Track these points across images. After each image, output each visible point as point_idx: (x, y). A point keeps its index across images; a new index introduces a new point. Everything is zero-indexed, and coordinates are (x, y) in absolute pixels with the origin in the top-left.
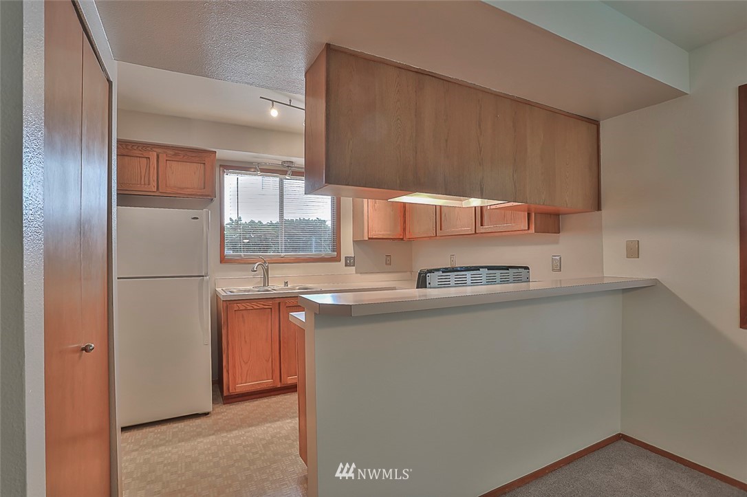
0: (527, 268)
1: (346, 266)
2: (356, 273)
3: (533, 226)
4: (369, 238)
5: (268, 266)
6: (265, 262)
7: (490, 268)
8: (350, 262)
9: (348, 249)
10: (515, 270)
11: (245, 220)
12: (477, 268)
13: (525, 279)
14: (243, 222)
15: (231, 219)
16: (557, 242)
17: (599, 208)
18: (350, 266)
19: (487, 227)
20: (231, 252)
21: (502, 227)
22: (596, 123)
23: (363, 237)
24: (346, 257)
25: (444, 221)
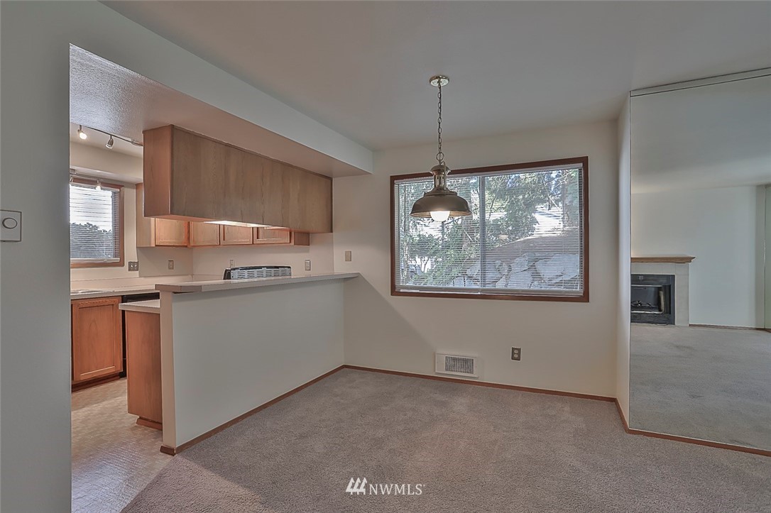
0: (289, 267)
2: (140, 277)
3: (293, 241)
4: (156, 246)
7: (267, 267)
8: (133, 267)
9: (131, 254)
10: (283, 269)
12: (261, 268)
13: (288, 274)
16: (308, 251)
17: (332, 232)
19: (261, 240)
21: (272, 240)
22: (331, 179)
23: (150, 244)
24: (130, 262)
25: (227, 233)
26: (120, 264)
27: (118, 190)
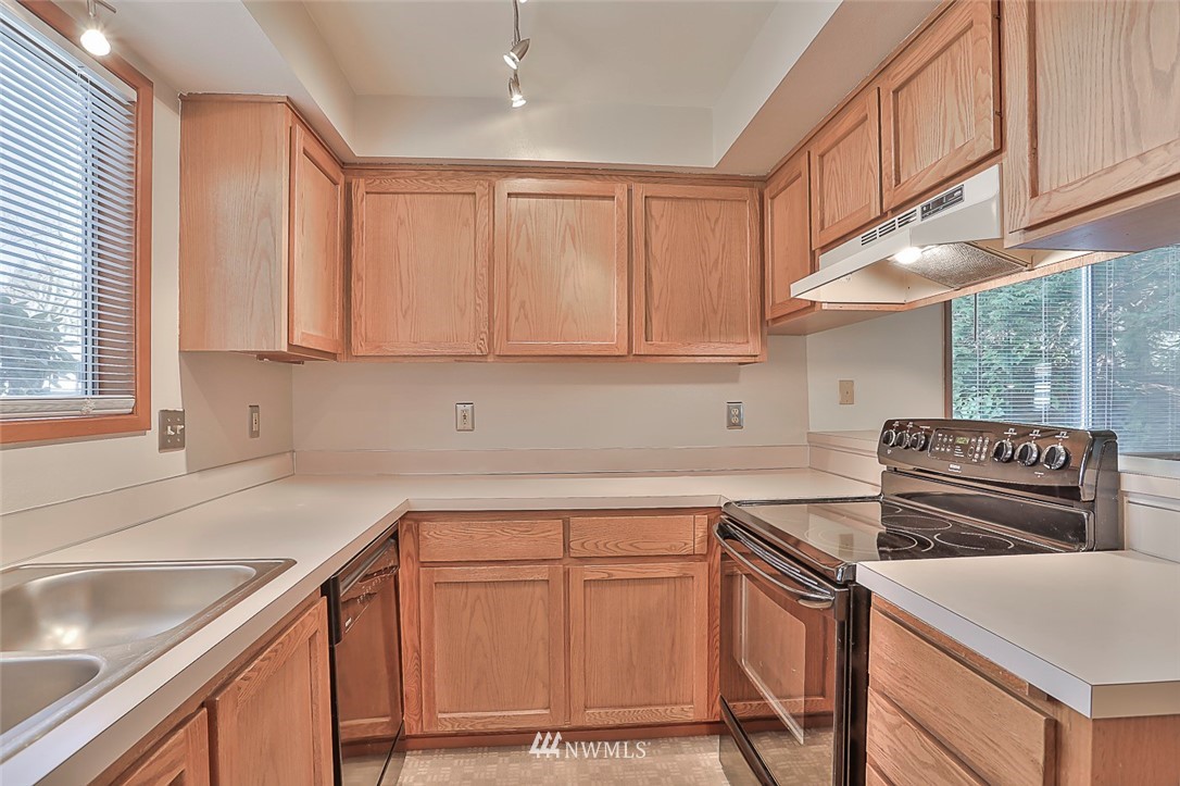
1: (163, 445)
2: (189, 471)
3: (764, 350)
4: (293, 348)
8: (174, 432)
16: (735, 380)
18: (174, 445)
24: (164, 413)
25: (517, 320)
26: (133, 423)
27: (133, 95)
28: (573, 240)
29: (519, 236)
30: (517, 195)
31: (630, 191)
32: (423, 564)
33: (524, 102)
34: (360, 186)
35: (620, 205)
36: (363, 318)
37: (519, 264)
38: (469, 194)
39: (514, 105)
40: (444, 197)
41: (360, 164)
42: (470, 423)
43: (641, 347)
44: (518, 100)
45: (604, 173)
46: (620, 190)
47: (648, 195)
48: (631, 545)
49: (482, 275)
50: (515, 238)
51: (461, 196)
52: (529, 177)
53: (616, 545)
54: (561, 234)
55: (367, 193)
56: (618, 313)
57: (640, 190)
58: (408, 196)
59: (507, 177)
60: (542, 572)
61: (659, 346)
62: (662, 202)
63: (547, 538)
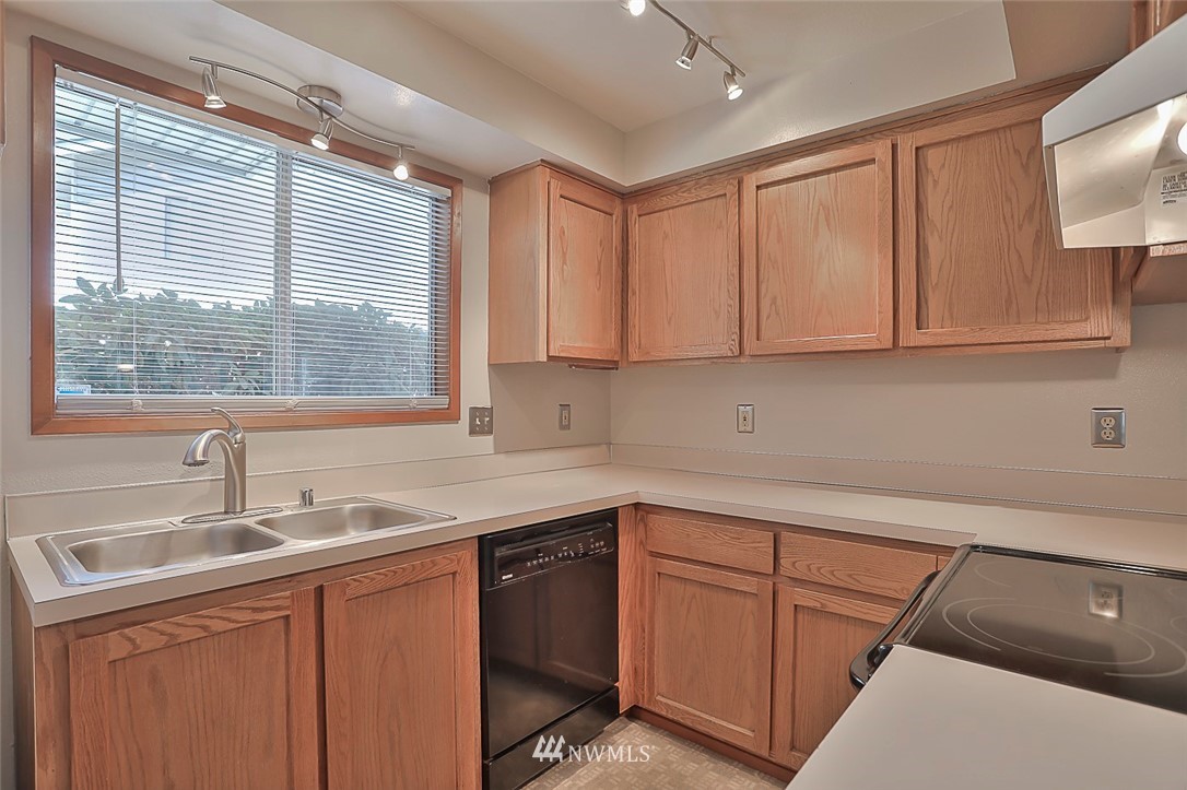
1: (473, 432)
2: (496, 452)
4: (550, 358)
5: (242, 442)
6: (232, 427)
8: (482, 422)
9: (476, 388)
11: (142, 286)
14: (131, 293)
15: (82, 283)
16: (1109, 374)
18: (482, 432)
20: (86, 391)
24: (473, 410)
25: (768, 317)
26: (449, 415)
27: (448, 192)
28: (827, 220)
29: (769, 228)
30: (767, 185)
31: (894, 147)
32: (652, 554)
33: (740, 91)
34: (634, 209)
35: (883, 169)
36: (637, 328)
37: (770, 258)
38: (721, 196)
39: (731, 97)
40: (700, 205)
41: (636, 192)
42: (750, 424)
43: (911, 336)
44: (734, 92)
45: (863, 133)
46: (881, 149)
47: (920, 144)
48: (850, 576)
49: (733, 275)
50: (765, 230)
51: (714, 201)
52: (783, 162)
53: (832, 572)
54: (815, 216)
55: (640, 216)
56: (880, 299)
57: (907, 143)
58: (671, 211)
59: (757, 169)
60: (749, 584)
61: (935, 334)
62: (942, 149)
63: (756, 551)
